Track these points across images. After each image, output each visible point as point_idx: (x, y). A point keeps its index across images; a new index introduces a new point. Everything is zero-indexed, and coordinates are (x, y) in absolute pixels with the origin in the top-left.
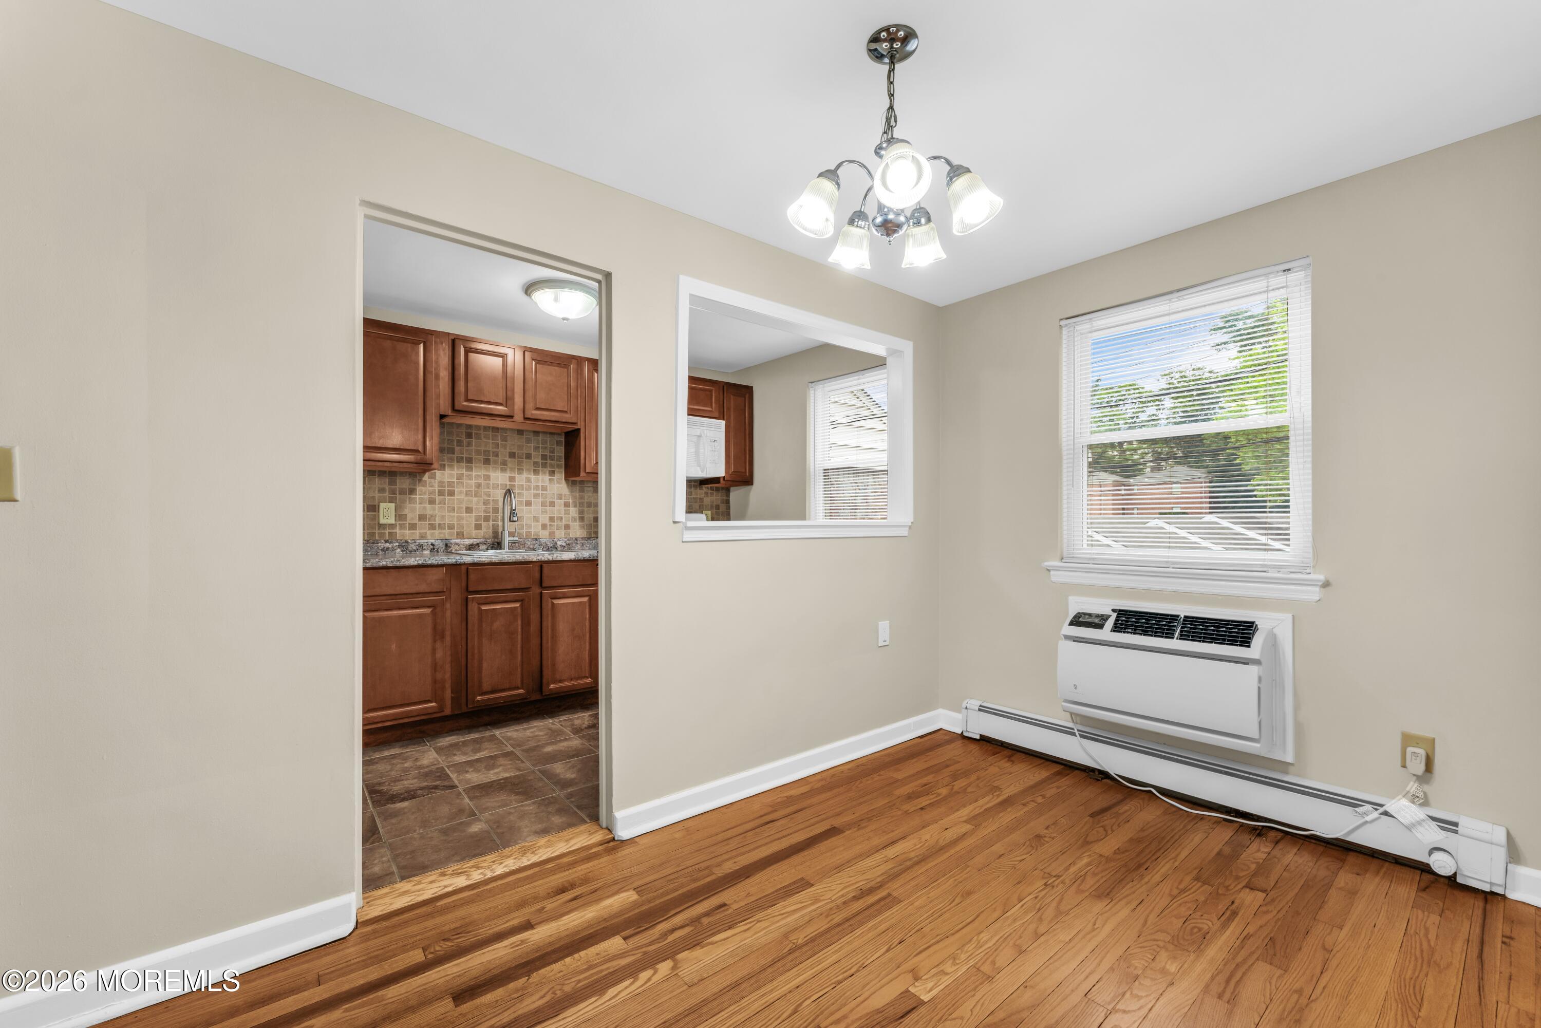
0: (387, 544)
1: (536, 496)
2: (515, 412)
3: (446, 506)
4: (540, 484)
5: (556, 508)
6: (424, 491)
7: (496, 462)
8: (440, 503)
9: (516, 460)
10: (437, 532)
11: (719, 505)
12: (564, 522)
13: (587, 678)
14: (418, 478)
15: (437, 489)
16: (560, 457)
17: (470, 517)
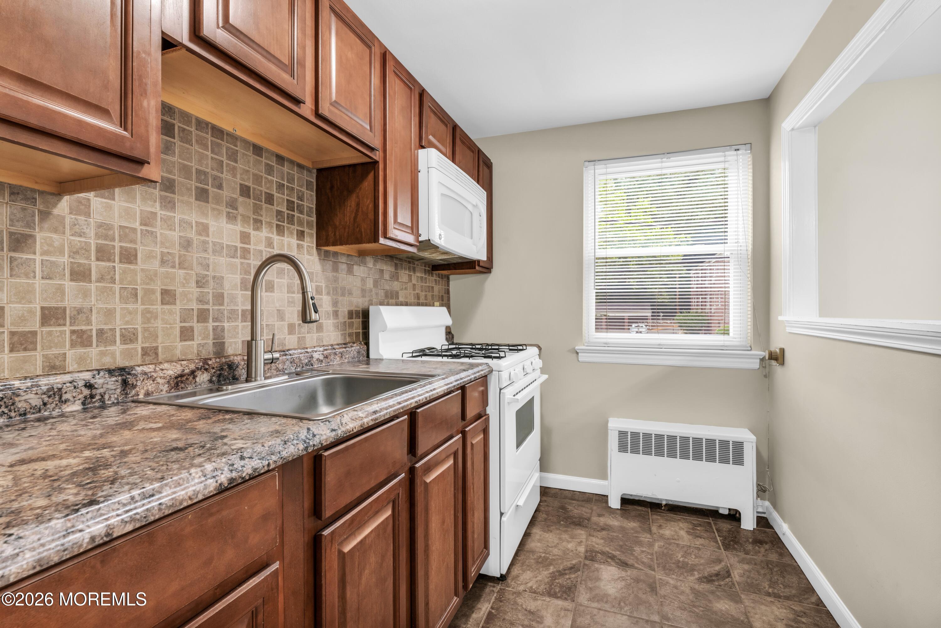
2: (306, 97)
3: (117, 287)
6: (55, 243)
7: (218, 200)
8: (101, 279)
9: (251, 202)
10: (93, 352)
11: (443, 296)
14: (40, 206)
15: (93, 243)
16: (310, 209)
17: (171, 312)
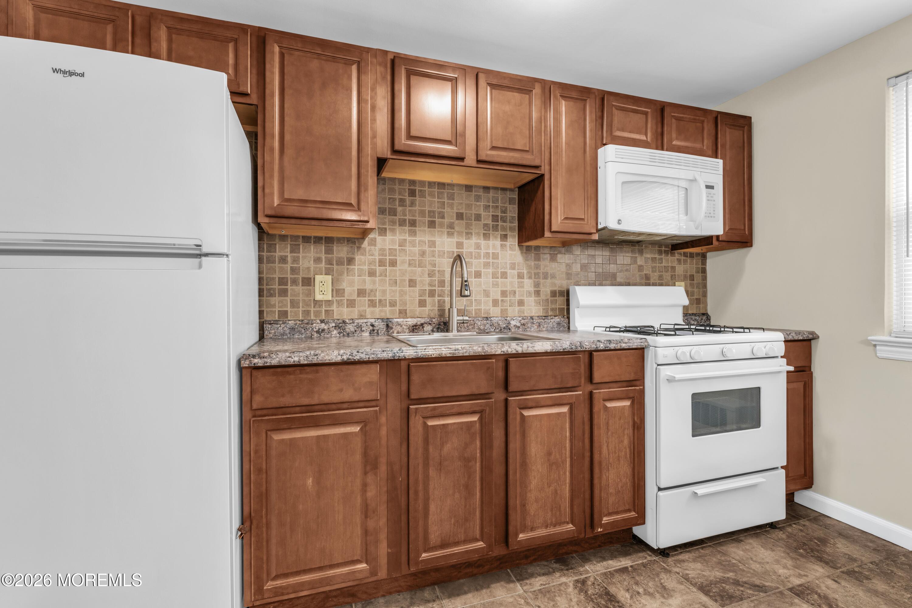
0: (323, 325)
1: (487, 265)
2: (467, 154)
3: (387, 279)
4: (491, 251)
5: (509, 280)
6: (363, 260)
7: (442, 225)
8: (381, 275)
9: (464, 222)
10: (377, 310)
11: (693, 275)
12: (517, 297)
13: (568, 523)
14: (357, 245)
15: (377, 258)
16: (513, 218)
17: (414, 291)
